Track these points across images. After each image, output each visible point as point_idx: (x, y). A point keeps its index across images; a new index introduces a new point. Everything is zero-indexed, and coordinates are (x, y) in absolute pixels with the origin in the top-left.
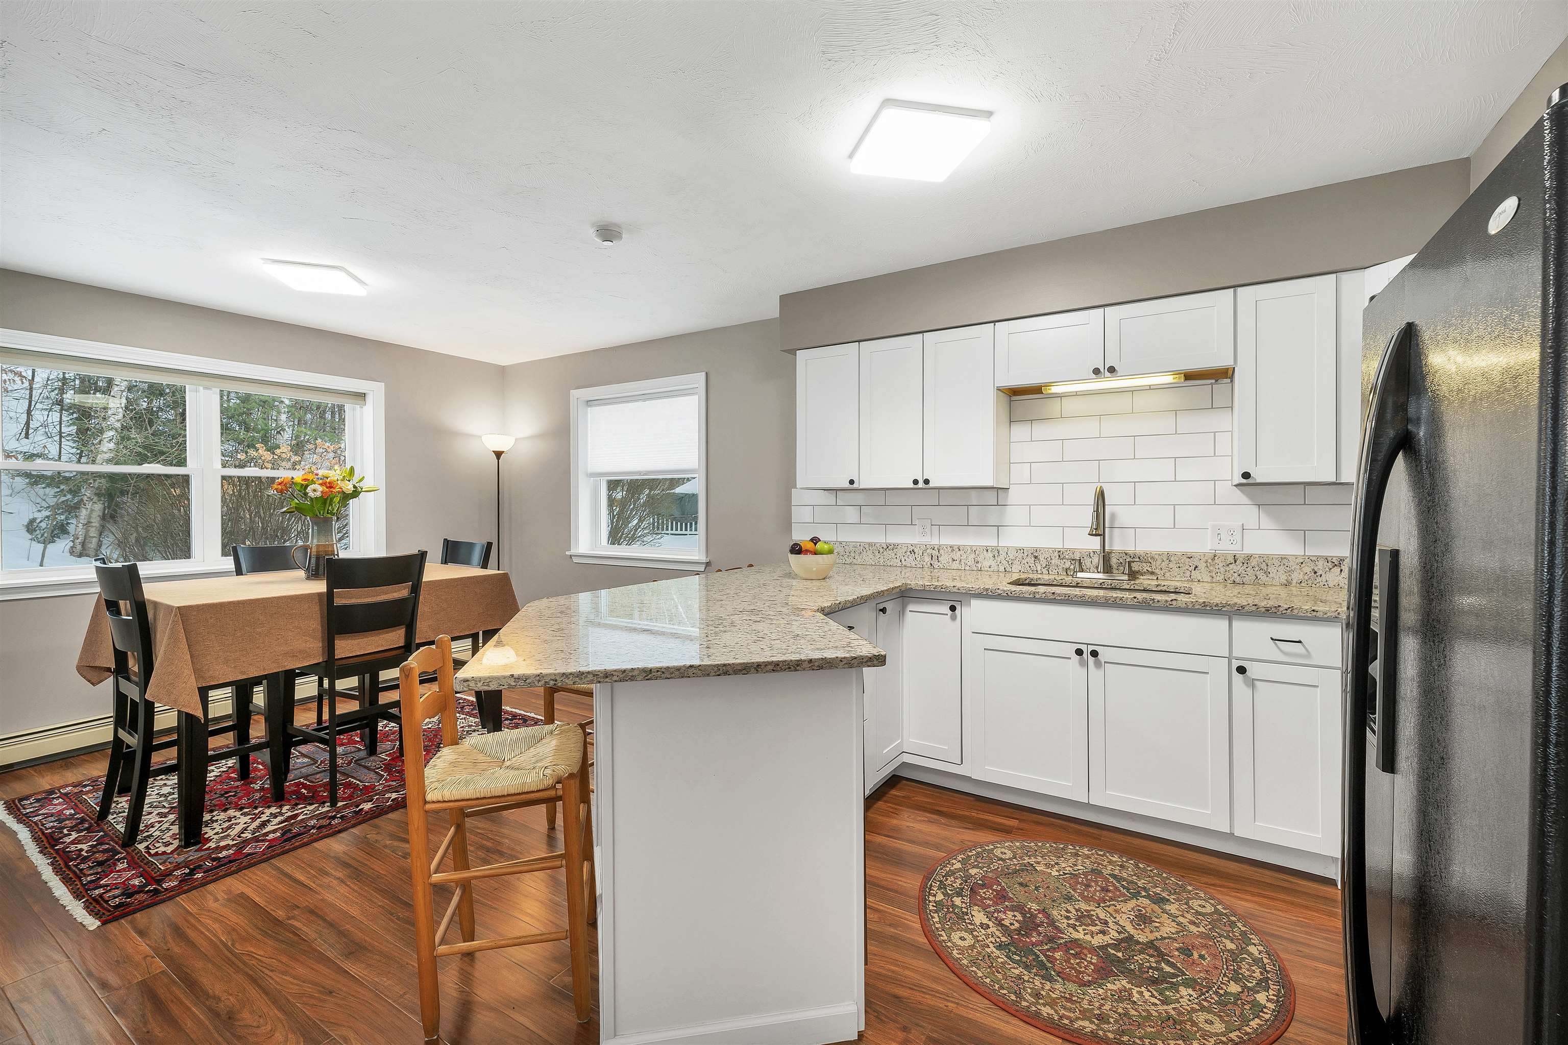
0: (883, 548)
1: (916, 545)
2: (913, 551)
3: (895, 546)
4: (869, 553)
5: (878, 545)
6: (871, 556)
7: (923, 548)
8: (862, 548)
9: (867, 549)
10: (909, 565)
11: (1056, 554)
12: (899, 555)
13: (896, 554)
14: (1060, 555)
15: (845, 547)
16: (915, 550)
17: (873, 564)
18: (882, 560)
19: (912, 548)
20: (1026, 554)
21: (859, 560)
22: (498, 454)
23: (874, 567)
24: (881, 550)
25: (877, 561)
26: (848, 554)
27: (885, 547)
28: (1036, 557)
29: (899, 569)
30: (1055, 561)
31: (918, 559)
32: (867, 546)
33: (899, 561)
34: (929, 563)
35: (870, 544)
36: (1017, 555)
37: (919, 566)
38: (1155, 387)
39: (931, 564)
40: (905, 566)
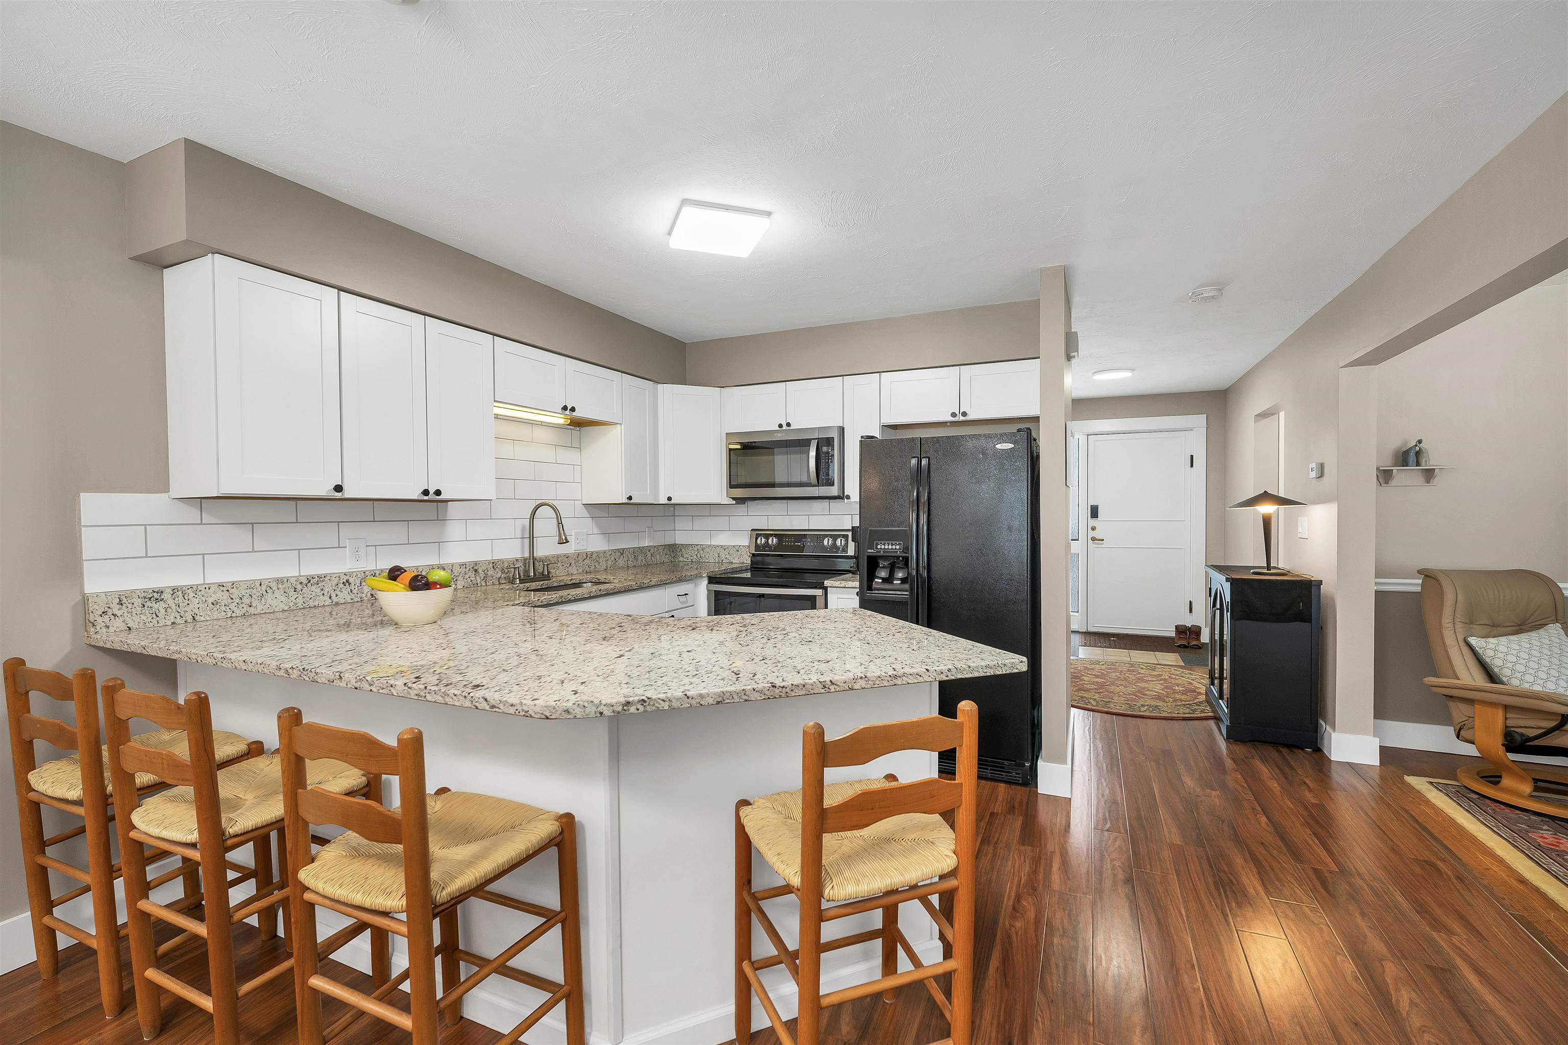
0: (301, 583)
1: (351, 574)
2: (348, 581)
3: (321, 578)
4: (278, 594)
5: (292, 580)
6: (283, 599)
7: (362, 575)
8: (264, 588)
9: (275, 588)
10: (343, 601)
11: (491, 565)
12: (327, 590)
13: (322, 590)
14: (494, 564)
15: (232, 591)
16: (351, 580)
17: (286, 608)
18: (300, 601)
19: (346, 578)
20: (468, 569)
23: (286, 613)
24: (299, 587)
25: (291, 604)
26: (238, 600)
27: (305, 581)
28: (476, 571)
29: (328, 609)
30: (491, 572)
31: (355, 591)
32: (274, 585)
33: (327, 598)
34: (369, 594)
35: (279, 581)
36: (460, 570)
37: (356, 600)
38: (546, 424)
39: (372, 595)
40: (337, 604)
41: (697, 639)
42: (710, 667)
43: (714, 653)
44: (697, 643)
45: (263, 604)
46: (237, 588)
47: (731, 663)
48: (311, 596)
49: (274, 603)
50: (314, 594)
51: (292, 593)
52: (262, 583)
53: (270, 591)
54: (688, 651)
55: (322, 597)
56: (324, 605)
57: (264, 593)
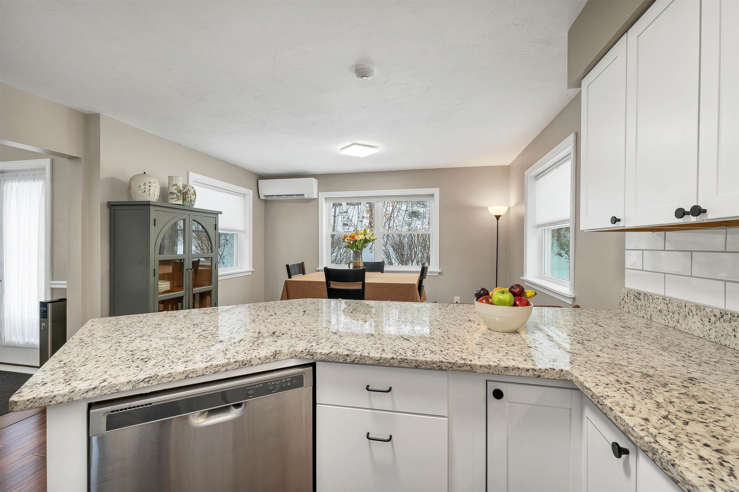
0: (715, 316)
4: (697, 319)
5: (708, 310)
6: (699, 325)
8: (687, 310)
9: (694, 313)
15: (669, 305)
17: (701, 336)
18: (713, 334)
21: (684, 326)
22: (498, 217)
24: (713, 319)
25: (706, 334)
26: (671, 314)
27: (719, 315)
32: (694, 309)
35: (698, 307)
41: (269, 324)
42: (260, 309)
43: (258, 315)
44: (269, 321)
45: (686, 324)
46: (672, 304)
47: (251, 311)
48: (723, 333)
49: (693, 326)
50: (725, 332)
51: (707, 323)
52: (687, 305)
53: (691, 314)
54: (272, 315)
55: (733, 338)
56: (734, 349)
57: (687, 315)
